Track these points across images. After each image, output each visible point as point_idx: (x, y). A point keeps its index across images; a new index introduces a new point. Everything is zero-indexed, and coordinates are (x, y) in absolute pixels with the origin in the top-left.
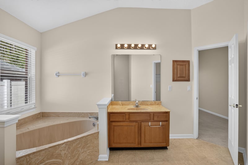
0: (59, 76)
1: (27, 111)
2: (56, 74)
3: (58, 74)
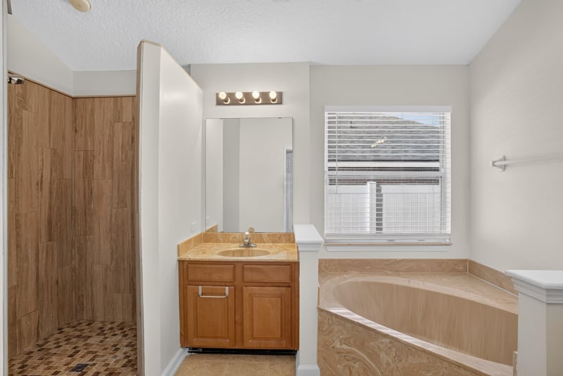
0: (504, 167)
1: (440, 247)
2: (494, 163)
3: (504, 163)
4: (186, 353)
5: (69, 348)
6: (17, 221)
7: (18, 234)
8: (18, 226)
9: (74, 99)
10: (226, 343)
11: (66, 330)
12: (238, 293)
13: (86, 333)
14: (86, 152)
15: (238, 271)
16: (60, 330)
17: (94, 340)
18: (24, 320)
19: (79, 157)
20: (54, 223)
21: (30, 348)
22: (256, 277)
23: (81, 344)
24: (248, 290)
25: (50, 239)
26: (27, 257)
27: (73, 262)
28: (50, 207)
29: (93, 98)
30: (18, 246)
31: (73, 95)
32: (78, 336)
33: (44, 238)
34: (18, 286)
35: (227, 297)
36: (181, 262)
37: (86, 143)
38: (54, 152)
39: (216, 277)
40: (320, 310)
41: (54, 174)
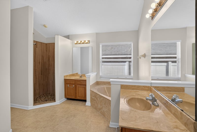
4: (66, 99)
5: (45, 97)
6: (35, 70)
7: (35, 73)
8: (35, 72)
9: (46, 44)
10: (73, 98)
11: (44, 94)
12: (76, 86)
13: (48, 95)
14: (48, 56)
15: (76, 82)
16: (43, 94)
17: (49, 97)
18: (37, 91)
19: (47, 57)
20: (42, 71)
21: (38, 97)
22: (79, 83)
23: (47, 97)
24: (78, 86)
25: (41, 74)
26: (37, 78)
27: (46, 80)
28: (41, 68)
29: (50, 43)
30: (35, 75)
31: (46, 43)
32: (47, 96)
33: (40, 74)
34: (35, 84)
35: (73, 87)
36: (65, 79)
37: (48, 54)
38: (42, 56)
39: (71, 83)
40: (90, 90)
41: (42, 61)
